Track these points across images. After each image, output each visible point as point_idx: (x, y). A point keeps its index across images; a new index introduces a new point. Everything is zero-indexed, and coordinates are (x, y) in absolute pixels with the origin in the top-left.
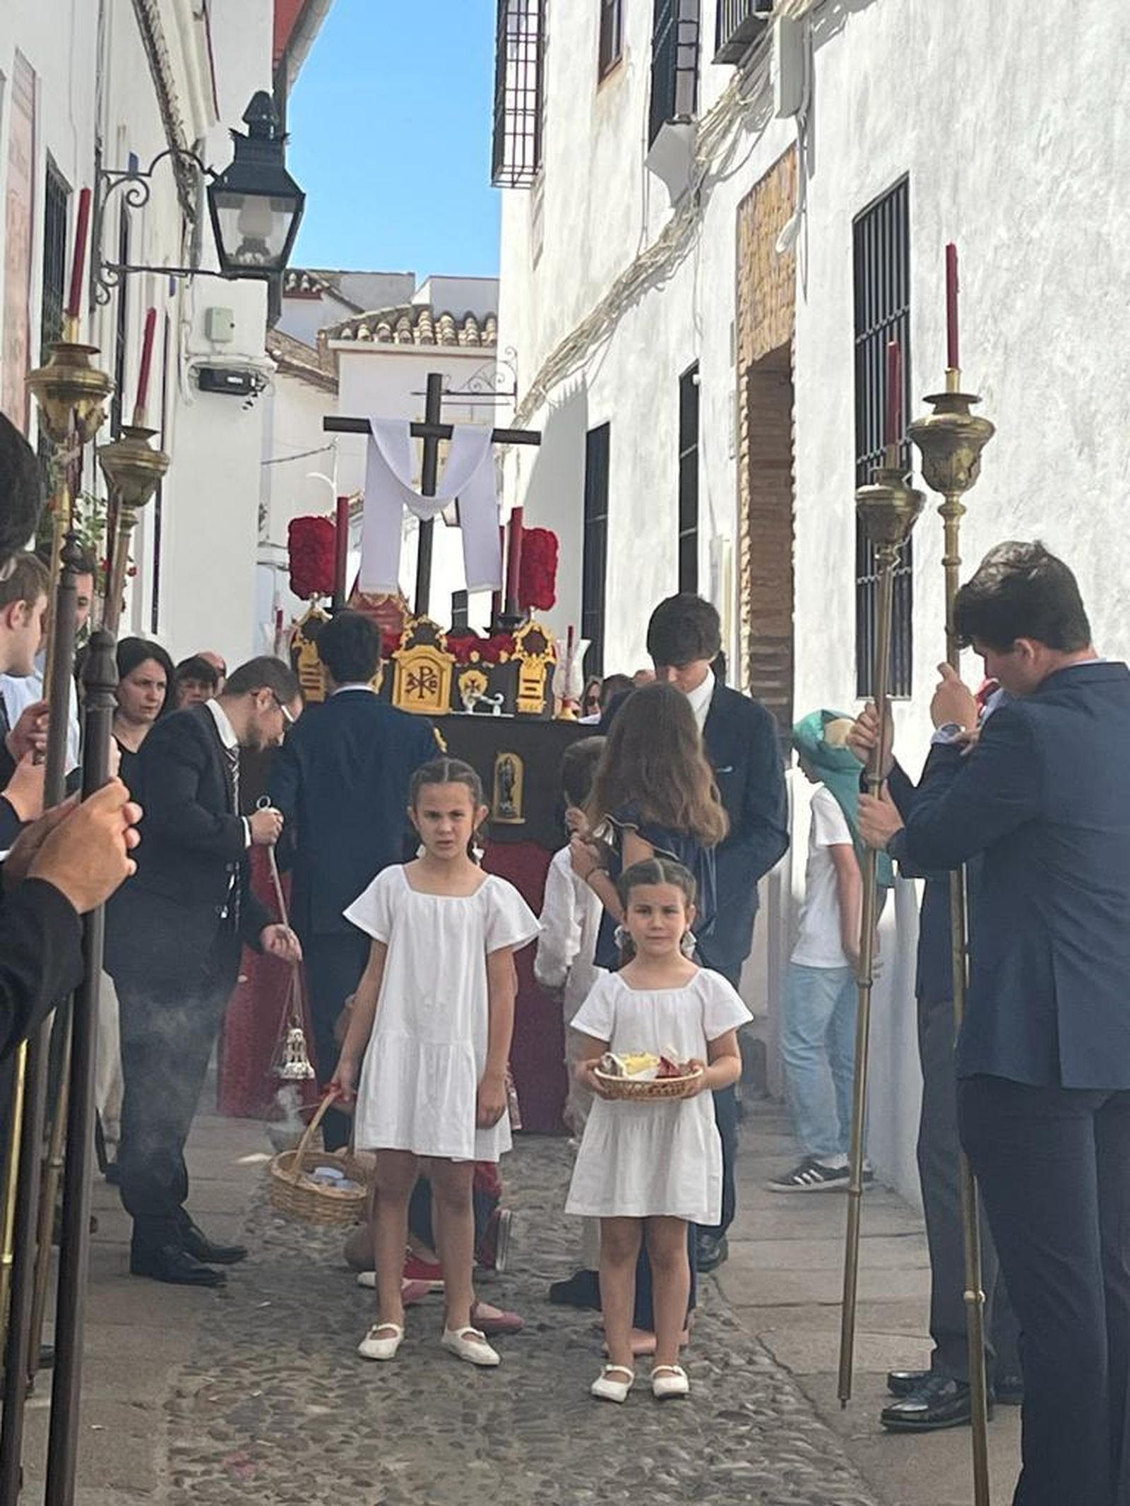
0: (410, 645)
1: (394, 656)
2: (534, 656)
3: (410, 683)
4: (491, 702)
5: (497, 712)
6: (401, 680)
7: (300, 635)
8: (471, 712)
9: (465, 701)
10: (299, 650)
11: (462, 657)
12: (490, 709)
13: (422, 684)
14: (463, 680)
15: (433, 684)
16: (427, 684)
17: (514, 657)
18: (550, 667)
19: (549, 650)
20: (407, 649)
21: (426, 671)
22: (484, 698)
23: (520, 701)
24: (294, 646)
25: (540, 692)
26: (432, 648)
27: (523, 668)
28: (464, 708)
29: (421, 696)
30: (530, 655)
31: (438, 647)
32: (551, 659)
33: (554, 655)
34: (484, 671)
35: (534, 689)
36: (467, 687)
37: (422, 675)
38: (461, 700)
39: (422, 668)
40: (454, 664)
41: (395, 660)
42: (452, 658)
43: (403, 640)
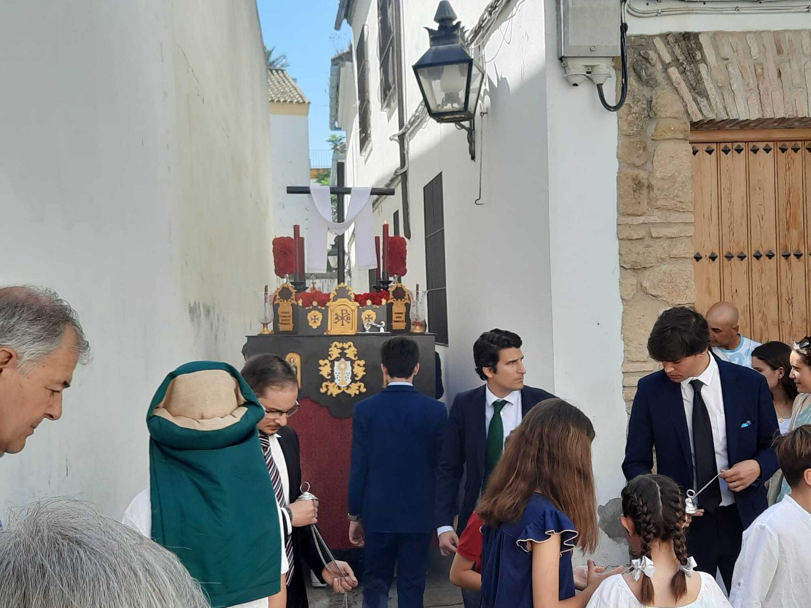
0: (335, 299)
1: (327, 305)
2: (399, 300)
3: (337, 318)
4: (378, 326)
5: (382, 331)
6: (332, 317)
7: (278, 297)
8: (368, 332)
9: (365, 327)
10: (278, 304)
11: (363, 303)
12: (379, 329)
13: (342, 318)
14: (364, 315)
15: (348, 318)
16: (345, 318)
17: (389, 301)
18: (408, 306)
19: (406, 297)
20: (333, 301)
21: (344, 312)
22: (374, 324)
23: (394, 324)
24: (275, 303)
25: (403, 319)
26: (346, 300)
27: (394, 307)
28: (365, 330)
29: (343, 325)
30: (397, 300)
31: (350, 299)
32: (408, 302)
33: (409, 299)
34: (374, 310)
35: (400, 317)
36: (366, 318)
37: (343, 314)
38: (363, 325)
39: (342, 310)
40: (358, 307)
41: (328, 307)
42: (357, 304)
43: (332, 296)
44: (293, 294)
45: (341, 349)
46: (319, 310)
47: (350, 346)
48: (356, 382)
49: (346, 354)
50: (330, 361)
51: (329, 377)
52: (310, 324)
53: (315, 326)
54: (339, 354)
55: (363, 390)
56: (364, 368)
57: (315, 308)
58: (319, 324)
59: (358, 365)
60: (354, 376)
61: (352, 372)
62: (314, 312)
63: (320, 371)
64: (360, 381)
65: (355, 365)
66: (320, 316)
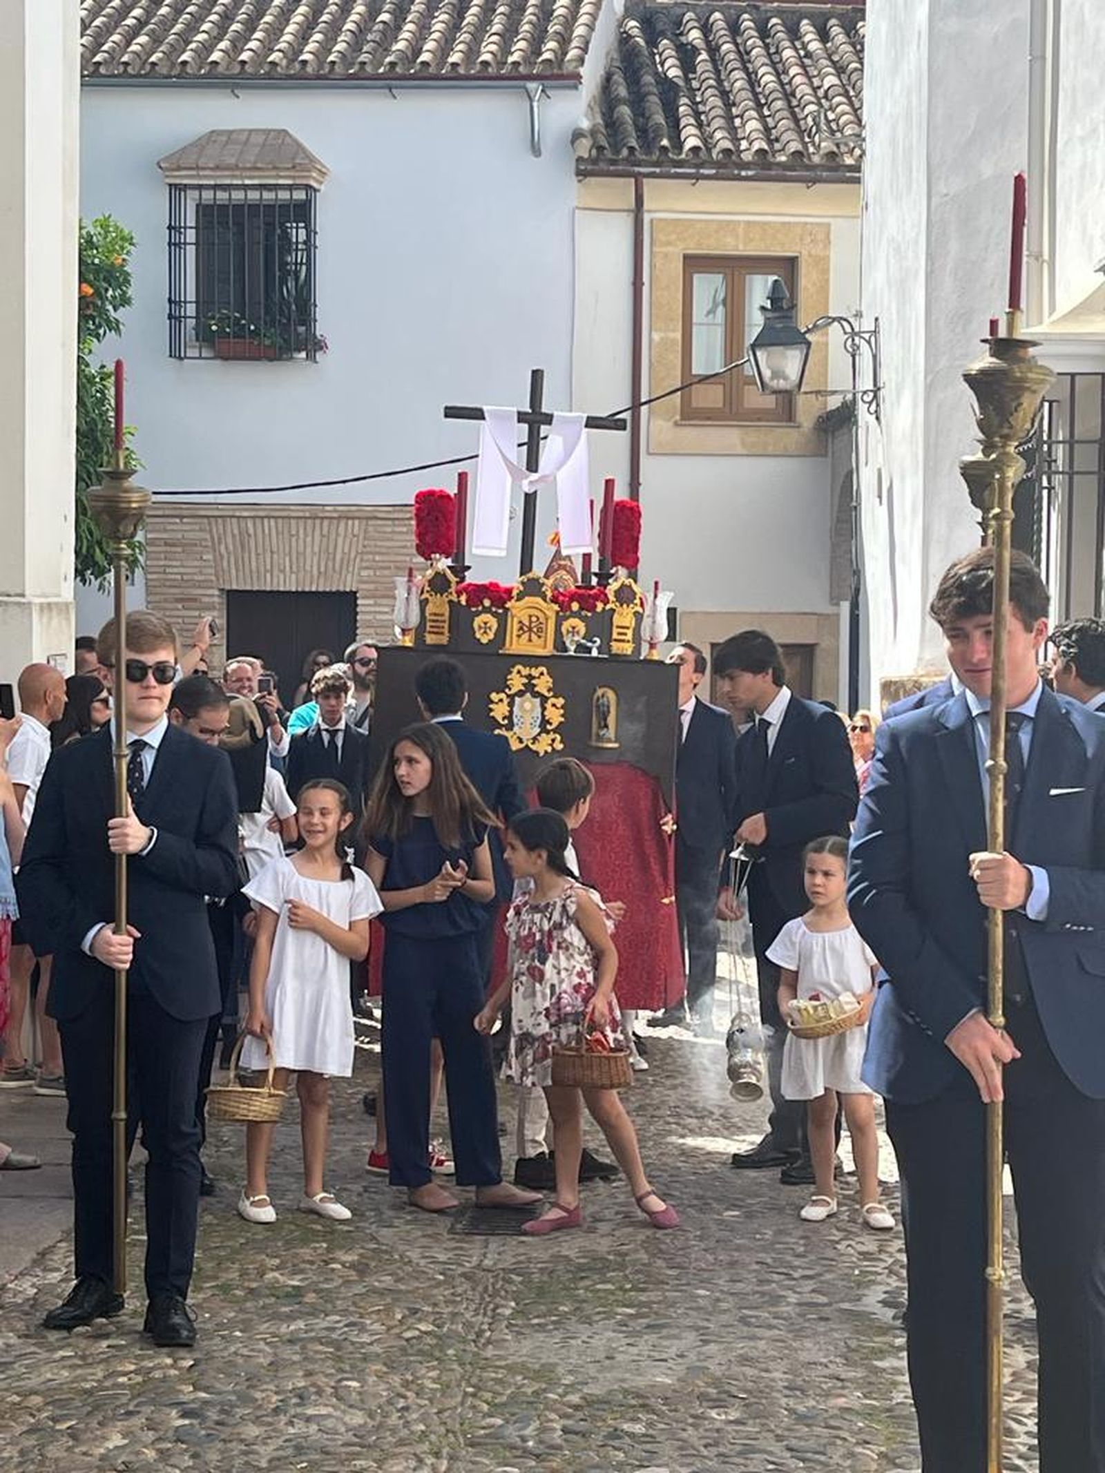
0: (520, 597)
1: (508, 605)
2: (625, 606)
3: (521, 628)
4: (589, 644)
5: (595, 653)
6: (513, 626)
7: (427, 588)
8: (572, 653)
9: (568, 644)
10: (427, 599)
11: (565, 607)
12: (589, 650)
13: (530, 629)
14: (566, 626)
15: (540, 630)
16: (535, 630)
17: (608, 607)
18: (639, 617)
19: (637, 601)
20: (518, 600)
21: (534, 619)
22: (583, 641)
23: (613, 644)
24: (423, 597)
25: (629, 637)
26: (539, 600)
27: (616, 616)
28: (566, 650)
29: (530, 640)
30: (621, 605)
31: (544, 598)
32: (640, 610)
33: (642, 605)
34: (583, 619)
35: (625, 634)
36: (568, 632)
37: (531, 622)
38: (564, 643)
39: (530, 616)
40: (557, 613)
41: (508, 609)
42: (556, 607)
43: (515, 593)
44: (453, 585)
45: (526, 677)
46: (495, 615)
47: (542, 674)
48: (548, 732)
49: (534, 686)
50: (508, 696)
51: (506, 722)
52: (478, 636)
53: (484, 640)
54: (524, 685)
55: (559, 747)
56: (562, 711)
57: (486, 610)
58: (491, 636)
59: (554, 705)
60: (545, 722)
61: (543, 716)
62: (487, 617)
63: (491, 710)
64: (555, 731)
65: (548, 705)
66: (494, 623)
